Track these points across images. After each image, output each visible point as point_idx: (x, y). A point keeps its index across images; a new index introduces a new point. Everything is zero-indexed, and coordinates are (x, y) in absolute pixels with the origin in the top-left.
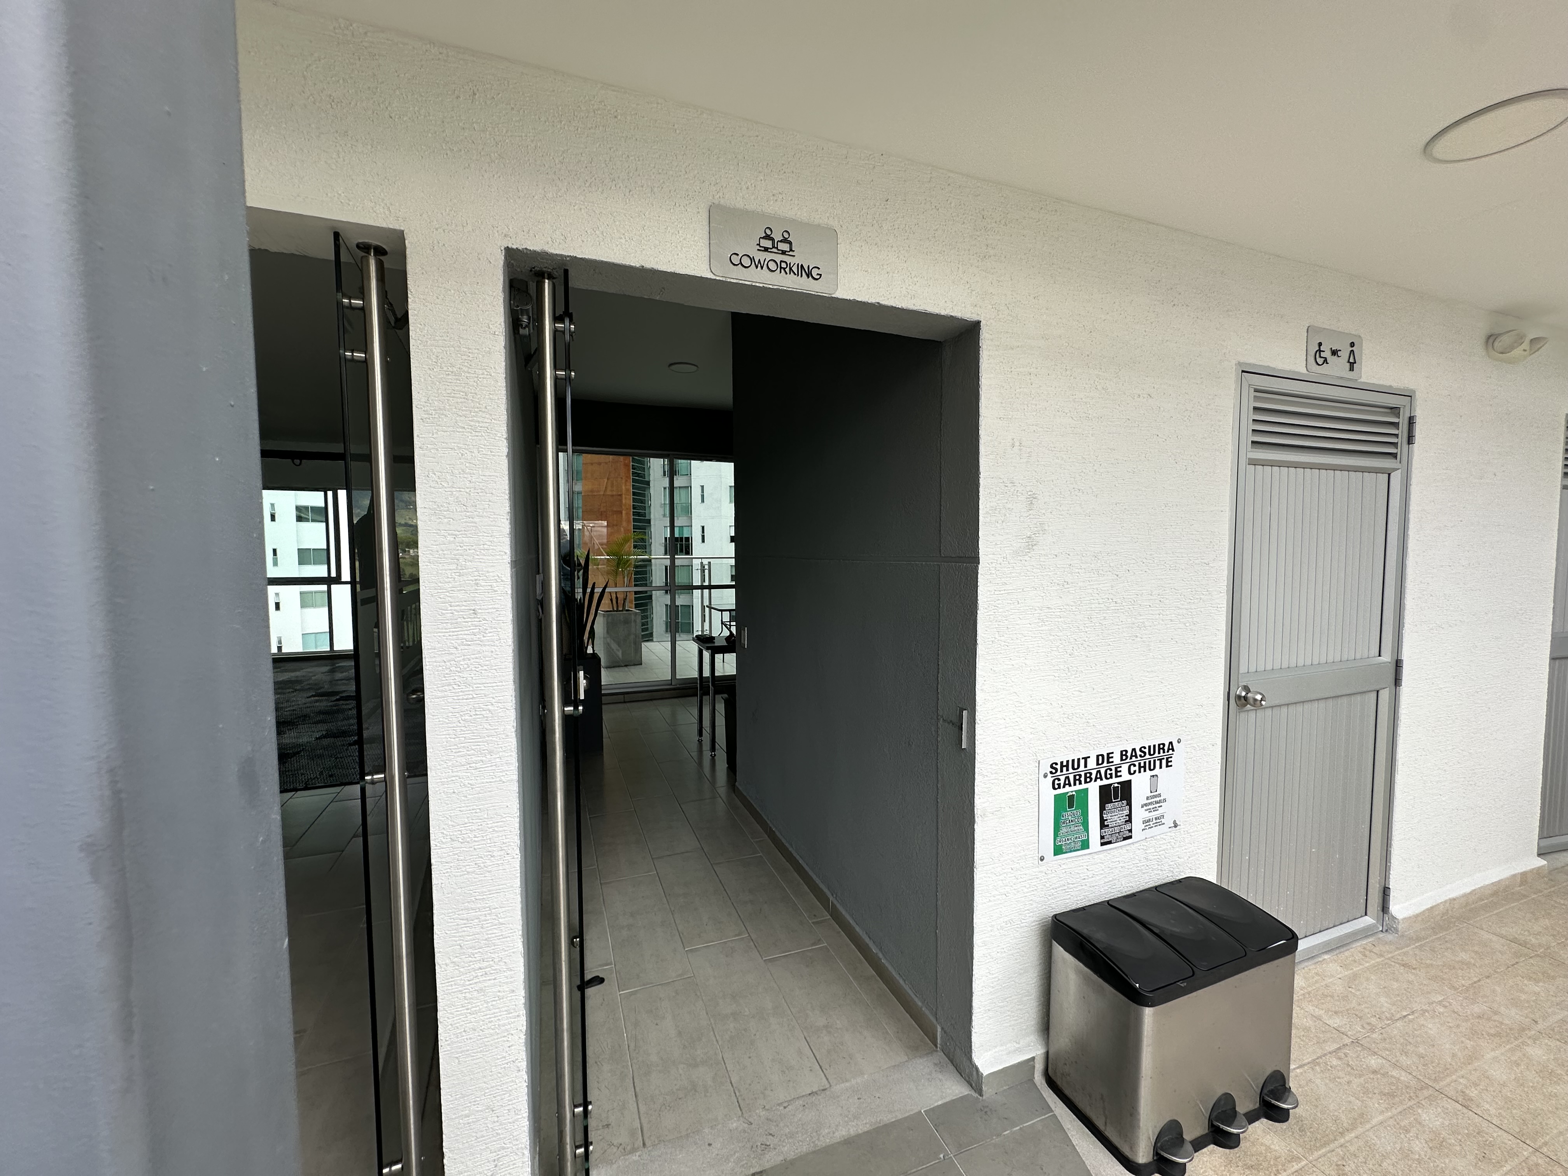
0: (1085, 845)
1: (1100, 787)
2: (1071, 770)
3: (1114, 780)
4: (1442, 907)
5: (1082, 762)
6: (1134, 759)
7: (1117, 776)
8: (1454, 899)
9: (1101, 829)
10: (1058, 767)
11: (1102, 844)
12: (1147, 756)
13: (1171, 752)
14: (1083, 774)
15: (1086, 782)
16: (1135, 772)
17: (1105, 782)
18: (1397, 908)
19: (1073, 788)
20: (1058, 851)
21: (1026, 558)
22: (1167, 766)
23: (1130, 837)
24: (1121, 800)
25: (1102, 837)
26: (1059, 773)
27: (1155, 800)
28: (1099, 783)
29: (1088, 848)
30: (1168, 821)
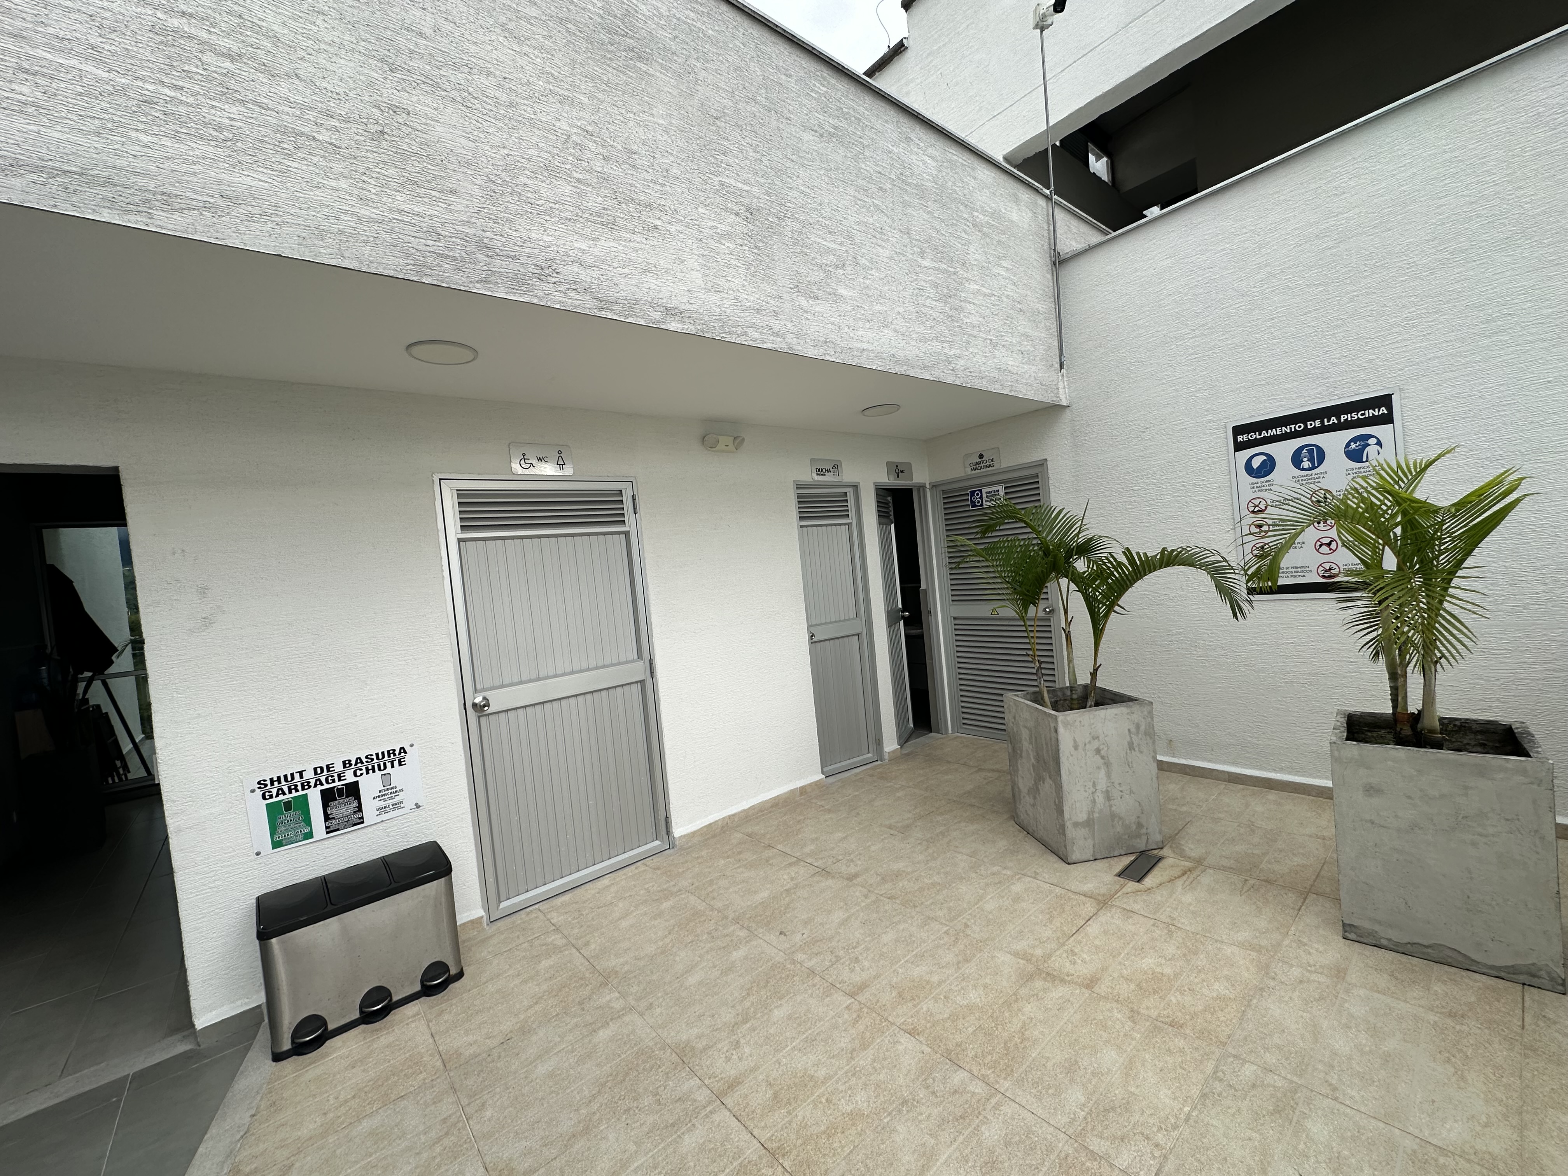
0: (310, 835)
1: (321, 791)
2: (283, 783)
3: (337, 783)
4: (720, 823)
5: (297, 776)
6: (359, 765)
7: (340, 780)
8: (734, 815)
9: (326, 821)
10: (268, 782)
11: (327, 833)
12: (375, 761)
13: (403, 754)
14: (299, 784)
15: (303, 789)
16: (362, 774)
17: (326, 786)
18: (678, 831)
19: (288, 796)
20: (276, 845)
21: (204, 633)
22: (400, 765)
23: (363, 822)
24: (347, 797)
25: (327, 828)
26: (269, 786)
27: (389, 791)
28: (319, 788)
29: (312, 837)
30: (409, 804)
